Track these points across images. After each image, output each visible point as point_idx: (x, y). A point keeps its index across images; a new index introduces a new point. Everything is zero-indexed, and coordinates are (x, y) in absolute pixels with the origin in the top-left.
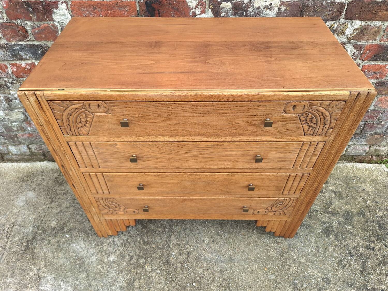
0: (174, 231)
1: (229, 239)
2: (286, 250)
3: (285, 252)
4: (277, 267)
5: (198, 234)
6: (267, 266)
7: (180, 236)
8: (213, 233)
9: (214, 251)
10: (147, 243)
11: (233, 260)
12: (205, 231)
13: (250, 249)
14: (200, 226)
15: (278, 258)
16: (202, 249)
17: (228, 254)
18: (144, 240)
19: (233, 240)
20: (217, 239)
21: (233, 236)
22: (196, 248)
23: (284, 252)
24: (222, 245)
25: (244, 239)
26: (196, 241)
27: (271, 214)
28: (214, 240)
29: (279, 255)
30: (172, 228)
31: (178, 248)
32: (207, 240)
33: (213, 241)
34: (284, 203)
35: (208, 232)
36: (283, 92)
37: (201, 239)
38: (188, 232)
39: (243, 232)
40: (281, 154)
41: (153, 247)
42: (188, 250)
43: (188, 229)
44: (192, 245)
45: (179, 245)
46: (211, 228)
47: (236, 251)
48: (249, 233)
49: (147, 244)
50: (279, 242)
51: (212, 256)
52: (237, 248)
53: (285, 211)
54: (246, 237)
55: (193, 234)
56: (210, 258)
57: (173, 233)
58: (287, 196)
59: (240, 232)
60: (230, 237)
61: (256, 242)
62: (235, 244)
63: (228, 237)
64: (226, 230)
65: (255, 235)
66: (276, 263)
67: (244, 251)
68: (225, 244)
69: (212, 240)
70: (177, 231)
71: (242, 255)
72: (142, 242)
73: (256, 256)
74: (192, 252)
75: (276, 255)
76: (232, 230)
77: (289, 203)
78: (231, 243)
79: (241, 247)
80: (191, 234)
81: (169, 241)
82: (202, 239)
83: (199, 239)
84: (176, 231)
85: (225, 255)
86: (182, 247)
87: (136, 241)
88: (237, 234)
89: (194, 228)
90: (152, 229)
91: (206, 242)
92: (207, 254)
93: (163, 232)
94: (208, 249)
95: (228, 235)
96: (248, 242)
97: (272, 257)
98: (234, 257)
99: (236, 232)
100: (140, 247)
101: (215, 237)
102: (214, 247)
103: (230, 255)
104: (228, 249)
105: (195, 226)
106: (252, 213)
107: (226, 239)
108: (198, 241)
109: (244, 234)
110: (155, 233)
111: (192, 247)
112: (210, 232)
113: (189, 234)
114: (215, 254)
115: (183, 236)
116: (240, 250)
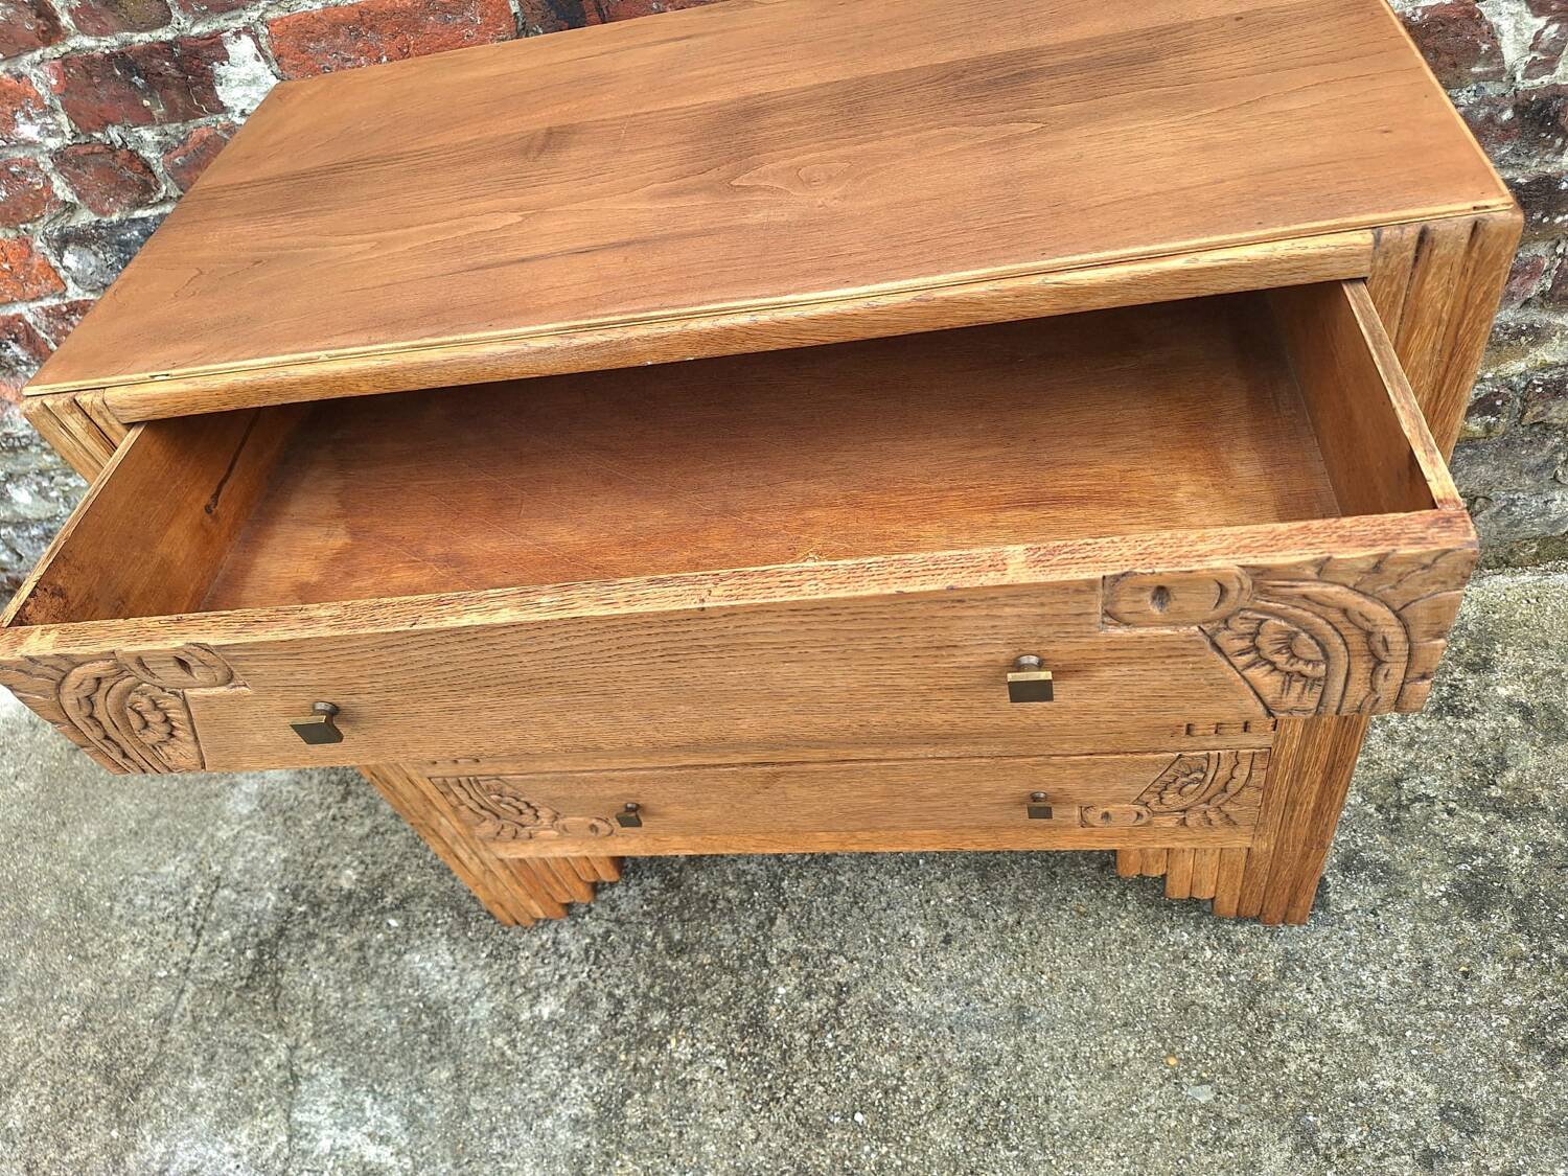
0: (785, 900)
1: (1013, 932)
2: (1270, 977)
3: (1264, 984)
4: (1226, 1051)
5: (885, 910)
6: (1177, 1049)
7: (809, 920)
8: (947, 906)
9: (950, 979)
10: (677, 949)
11: (1030, 1018)
12: (915, 899)
13: (1107, 973)
14: (892, 878)
15: (1231, 1014)
16: (896, 972)
17: (1005, 993)
18: (668, 938)
19: (1031, 933)
20: (964, 929)
21: (1033, 916)
22: (872, 970)
23: (1261, 986)
24: (982, 954)
25: (1082, 928)
26: (875, 940)
27: (1170, 822)
28: (948, 935)
29: (1236, 1000)
30: (780, 887)
31: (800, 968)
32: (920, 933)
33: (947, 940)
34: (1210, 776)
35: (928, 901)
36: (1041, 277)
37: (894, 930)
38: (844, 902)
39: (1079, 900)
41: (703, 966)
42: (838, 977)
43: (844, 891)
44: (859, 955)
45: (804, 956)
46: (942, 887)
47: (1043, 982)
48: (1105, 906)
49: (681, 952)
50: (1239, 944)
51: (937, 1004)
52: (1047, 969)
53: (1227, 808)
54: (1090, 920)
55: (862, 909)
56: (931, 1008)
57: (784, 907)
58: (1214, 743)
59: (1065, 899)
60: (1019, 923)
61: (1134, 942)
62: (1039, 953)
63: (1011, 920)
64: (1001, 895)
65: (1129, 912)
66: (1223, 1035)
67: (1080, 983)
68: (997, 950)
69: (941, 934)
70: (800, 899)
71: (1069, 998)
72: (660, 946)
73: (1131, 1003)
74: (856, 985)
75: (1223, 1000)
76: (1029, 892)
77: (1236, 773)
78: (1021, 947)
79: (1066, 962)
80: (856, 911)
81: (766, 937)
82: (901, 931)
83: (888, 932)
84: (793, 900)
85: (994, 1000)
86: (816, 966)
87: (639, 939)
88: (1052, 909)
89: (870, 886)
90: (703, 891)
91: (917, 942)
92: (915, 993)
93: (742, 902)
94: (921, 974)
95: (1009, 914)
96: (1100, 943)
97: (1205, 1007)
98: (1032, 1009)
99: (1048, 901)
100: (652, 963)
101: (957, 921)
102: (950, 963)
103: (1018, 998)
104: (1009, 974)
105: (874, 878)
106: (1077, 819)
107: (1002, 933)
108: (882, 940)
109: (1082, 909)
110: (713, 909)
111: (857, 966)
112: (932, 903)
113: (849, 911)
114: (949, 994)
115: (823, 918)
116: (1059, 977)
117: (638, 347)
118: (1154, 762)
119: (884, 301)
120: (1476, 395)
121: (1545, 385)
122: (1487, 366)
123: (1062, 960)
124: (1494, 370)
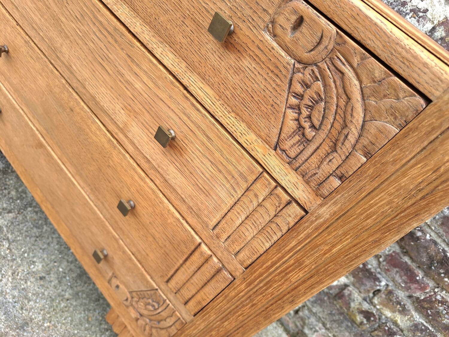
0: (22, 212)
1: (62, 300)
5: (41, 249)
7: (18, 225)
8: (58, 270)
9: (23, 289)
11: (24, 330)
12: (53, 257)
14: (57, 244)
16: (14, 267)
17: (31, 314)
19: (66, 307)
20: (51, 282)
21: (74, 303)
22: (9, 258)
24: (43, 294)
25: (81, 325)
26: (24, 252)
27: (133, 314)
28: (44, 277)
30: (27, 208)
32: (39, 267)
33: (41, 278)
34: (160, 310)
35: (55, 262)
37: (34, 257)
38: (35, 233)
39: (93, 316)
40: (210, 168)
43: (40, 230)
44: (13, 250)
46: (65, 264)
47: (46, 325)
48: (97, 327)
51: (8, 291)
52: (53, 323)
53: (154, 331)
54: (87, 325)
55: (36, 240)
56: (4, 290)
57: (18, 213)
58: (172, 298)
59: (90, 310)
60: (68, 300)
62: (58, 315)
63: (67, 296)
64: (76, 286)
68: (49, 299)
69: (43, 275)
70: (26, 217)
76: (84, 296)
77: (168, 320)
78: (57, 307)
79: (61, 328)
80: (34, 239)
82: (35, 259)
83: (31, 255)
84: (24, 215)
85: (24, 311)
88: (82, 308)
89: (48, 238)
90: (8, 183)
91: (34, 268)
92: (8, 280)
93: (12, 198)
94: (19, 277)
95: (69, 294)
98: (30, 328)
99: (85, 304)
101: (53, 277)
102: (32, 285)
103: (31, 320)
104: (41, 310)
105: (52, 238)
107: (59, 296)
108: (26, 255)
109: (90, 319)
111: (7, 252)
112: (56, 264)
113: (32, 236)
114: (16, 293)
115: (22, 229)
116: (53, 329)
118: (148, 282)
120: (369, 309)
121: (390, 328)
122: (380, 304)
123: (61, 326)
124: (381, 307)
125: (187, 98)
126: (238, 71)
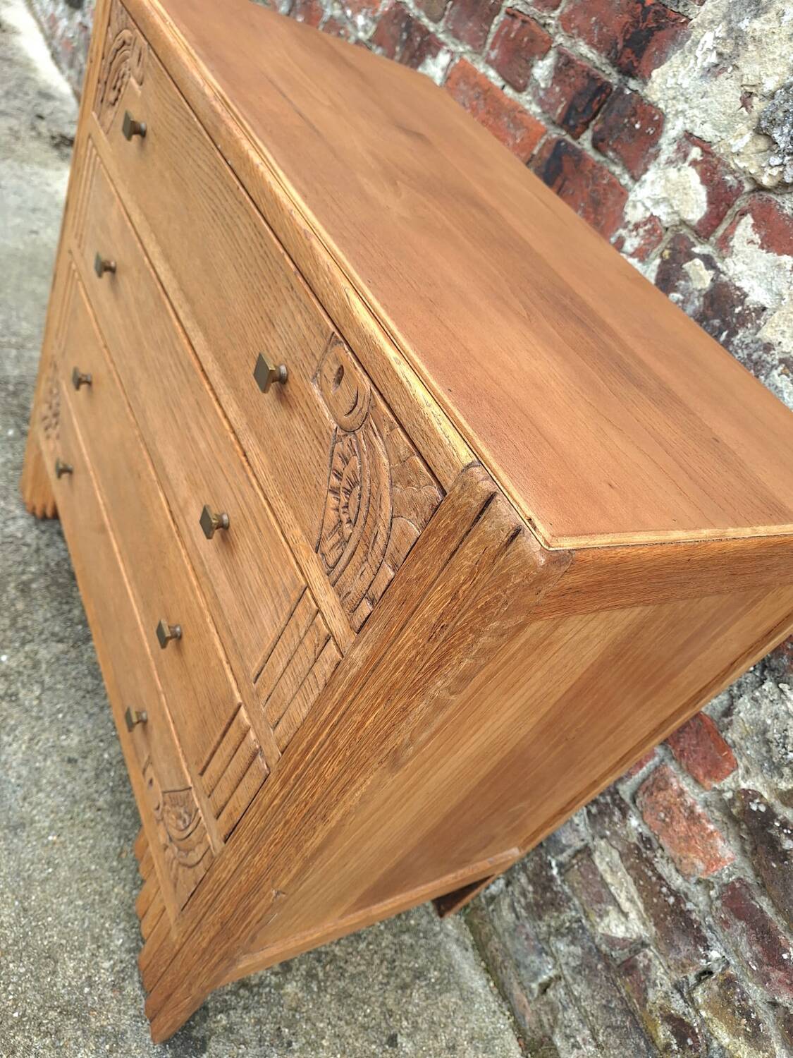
1: (90, 807)
2: (94, 1024)
3: (87, 1020)
4: (14, 999)
5: (87, 712)
6: (9, 958)
7: (66, 665)
8: (102, 755)
9: (37, 769)
10: (24, 589)
11: (16, 834)
12: (101, 732)
13: (70, 886)
15: (52, 997)
16: (36, 730)
17: (34, 812)
18: (32, 581)
19: (92, 821)
20: (83, 771)
21: (108, 820)
22: (34, 714)
23: (85, 1018)
24: (64, 787)
25: (106, 858)
26: (59, 711)
27: (163, 837)
28: (76, 761)
29: (66, 998)
31: (25, 667)
32: (73, 741)
33: (71, 761)
34: (190, 830)
35: (102, 741)
37: (71, 723)
38: (87, 684)
39: (131, 851)
40: (258, 578)
41: (14, 605)
42: (22, 693)
43: (96, 682)
44: (44, 703)
45: (36, 665)
47: (50, 838)
48: (131, 872)
49: (22, 591)
50: (121, 989)
51: (14, 764)
52: (62, 839)
53: (180, 871)
54: (115, 863)
55: (84, 697)
56: (9, 760)
57: (73, 646)
58: (204, 805)
59: (129, 841)
60: (99, 810)
61: (103, 902)
62: (75, 830)
63: (101, 803)
65: (130, 892)
66: (30, 994)
67: (56, 867)
68: (71, 798)
69: (75, 755)
70: (82, 656)
71: (40, 860)
72: (25, 578)
73: (46, 910)
74: (19, 705)
75: (64, 986)
77: (197, 849)
78: (78, 815)
79: (72, 852)
80: (81, 693)
81: (45, 641)
82: (71, 727)
83: (68, 718)
85: (26, 805)
86: (29, 676)
87: (26, 564)
88: (117, 832)
91: (65, 740)
92: (20, 747)
94: (37, 748)
95: (106, 801)
96: (97, 875)
97: (54, 973)
98: (25, 834)
99: (125, 827)
100: (10, 575)
101: (89, 764)
102: (52, 768)
103: (32, 822)
104: (52, 812)
107: (88, 798)
108: (60, 716)
109: (124, 855)
110: (60, 603)
111: (35, 703)
112: (101, 744)
113: (80, 689)
114: (24, 772)
115: (70, 674)
116: (58, 849)
117: (223, 130)
118: (182, 773)
119: (299, 219)
123: (73, 849)
125: (243, 467)
126: (289, 433)
